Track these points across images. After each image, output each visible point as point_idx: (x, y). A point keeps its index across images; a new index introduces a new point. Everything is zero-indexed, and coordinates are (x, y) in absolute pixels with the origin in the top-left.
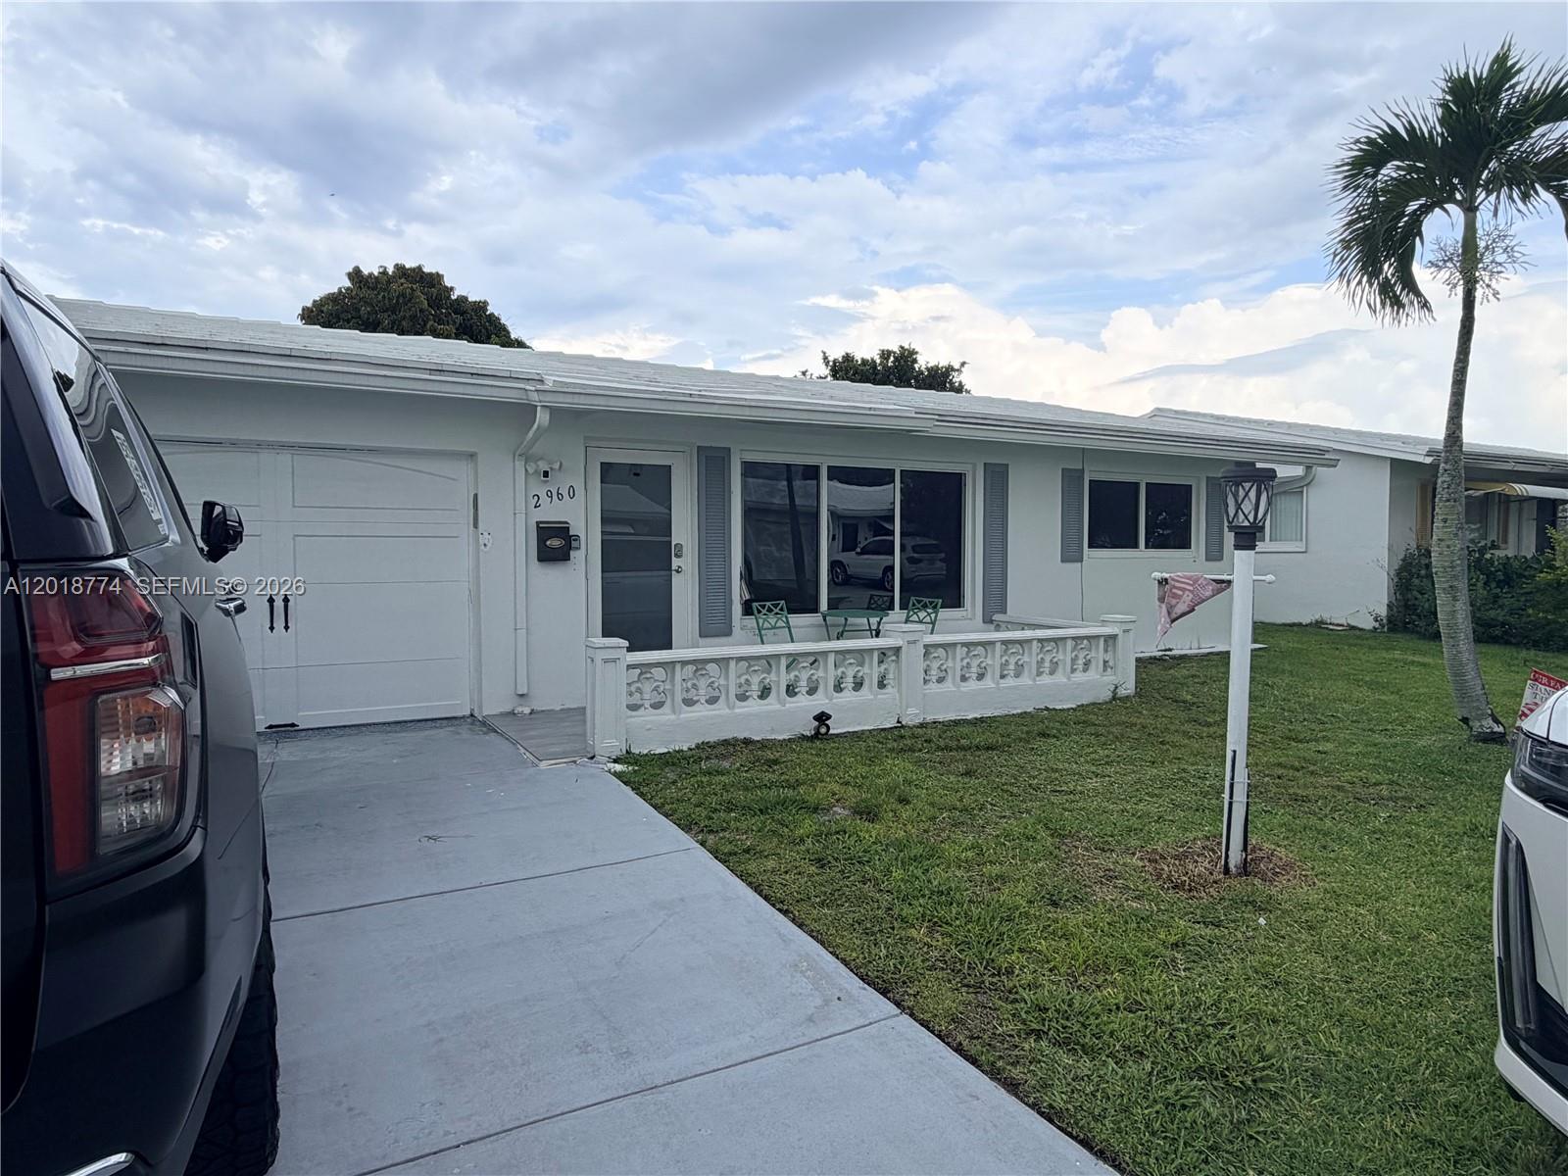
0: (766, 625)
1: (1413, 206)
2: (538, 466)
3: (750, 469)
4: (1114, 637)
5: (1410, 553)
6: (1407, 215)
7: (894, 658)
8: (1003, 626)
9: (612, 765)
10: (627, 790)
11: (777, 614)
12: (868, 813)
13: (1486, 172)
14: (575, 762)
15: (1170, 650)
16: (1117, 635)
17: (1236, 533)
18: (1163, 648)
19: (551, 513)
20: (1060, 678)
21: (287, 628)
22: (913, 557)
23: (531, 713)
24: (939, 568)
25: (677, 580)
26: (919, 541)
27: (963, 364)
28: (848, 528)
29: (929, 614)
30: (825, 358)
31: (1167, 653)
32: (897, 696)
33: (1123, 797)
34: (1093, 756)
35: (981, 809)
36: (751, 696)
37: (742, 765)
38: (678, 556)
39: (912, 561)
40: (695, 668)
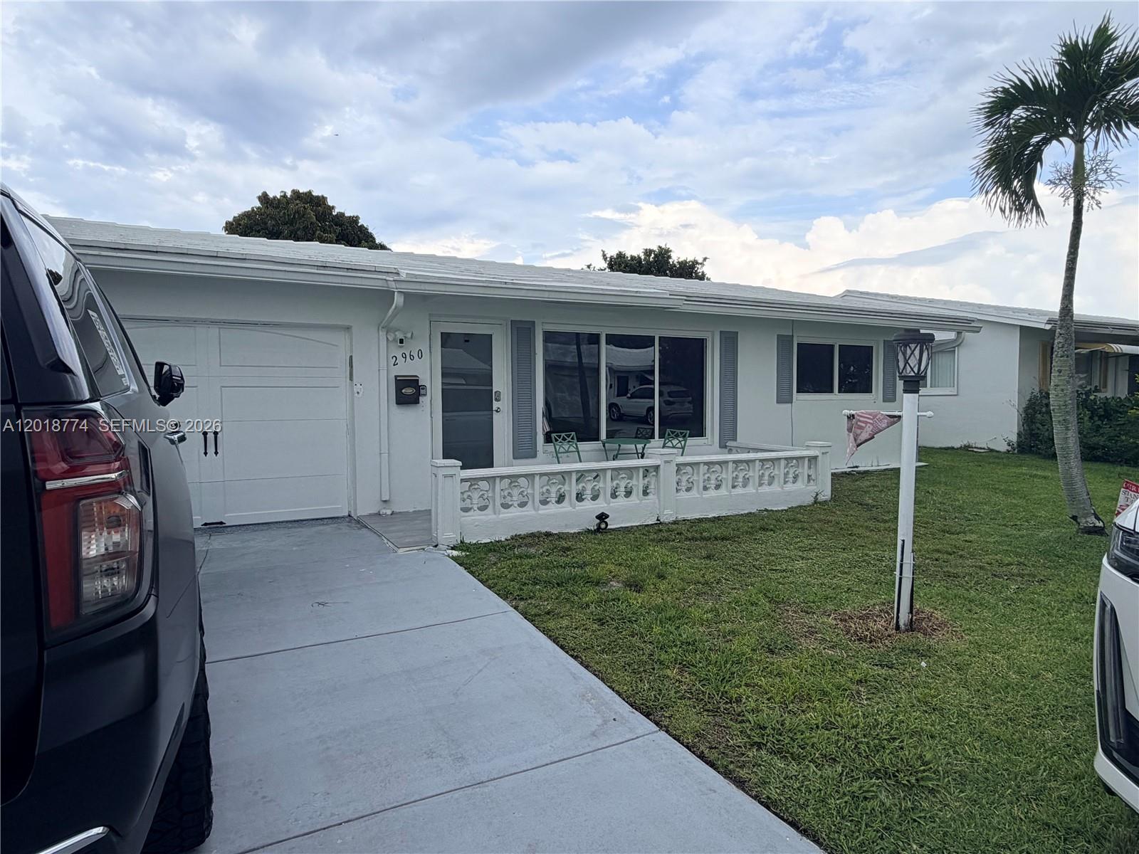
0: (562, 450)
1: (1035, 140)
2: (396, 335)
3: (549, 337)
4: (815, 458)
5: (1035, 395)
6: (1032, 145)
7: (654, 473)
8: (734, 450)
9: (451, 551)
10: (461, 569)
11: (569, 442)
12: (636, 586)
13: (1091, 113)
14: (424, 549)
15: (857, 467)
16: (817, 456)
17: (905, 381)
18: (852, 466)
19: (405, 369)
20: (775, 488)
21: (216, 453)
22: (669, 400)
23: (391, 514)
24: (687, 408)
25: (496, 418)
26: (674, 388)
27: (705, 259)
28: (621, 380)
29: (680, 442)
30: (604, 255)
31: (854, 469)
32: (657, 501)
33: (822, 574)
34: (800, 544)
35: (718, 583)
36: (551, 501)
37: (544, 552)
38: (497, 400)
39: (669, 403)
40: (510, 481)
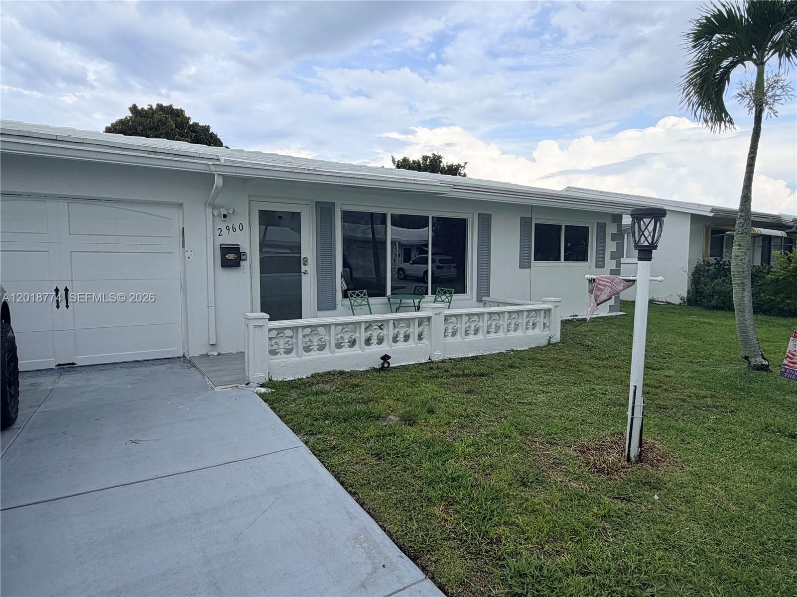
0: (356, 304)
1: (725, 63)
2: (220, 211)
3: (348, 216)
4: (549, 310)
5: (700, 264)
6: (723, 68)
7: (427, 323)
8: (488, 303)
9: (259, 388)
10: (265, 405)
11: (362, 297)
12: (409, 420)
13: (770, 42)
14: (237, 387)
16: (551, 309)
17: (639, 250)
18: (573, 315)
19: (229, 239)
20: (519, 333)
21: (67, 306)
22: (439, 266)
23: (218, 355)
24: (452, 271)
25: (304, 278)
26: (442, 257)
27: (466, 163)
28: (407, 251)
29: (447, 297)
30: (393, 160)
31: (575, 317)
32: (429, 345)
33: (560, 407)
34: (540, 380)
35: (477, 416)
36: (344, 345)
37: (337, 388)
38: (305, 264)
39: (439, 267)
40: (311, 330)
